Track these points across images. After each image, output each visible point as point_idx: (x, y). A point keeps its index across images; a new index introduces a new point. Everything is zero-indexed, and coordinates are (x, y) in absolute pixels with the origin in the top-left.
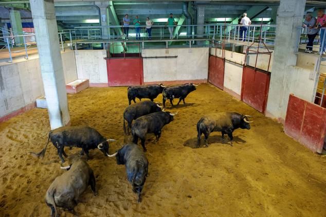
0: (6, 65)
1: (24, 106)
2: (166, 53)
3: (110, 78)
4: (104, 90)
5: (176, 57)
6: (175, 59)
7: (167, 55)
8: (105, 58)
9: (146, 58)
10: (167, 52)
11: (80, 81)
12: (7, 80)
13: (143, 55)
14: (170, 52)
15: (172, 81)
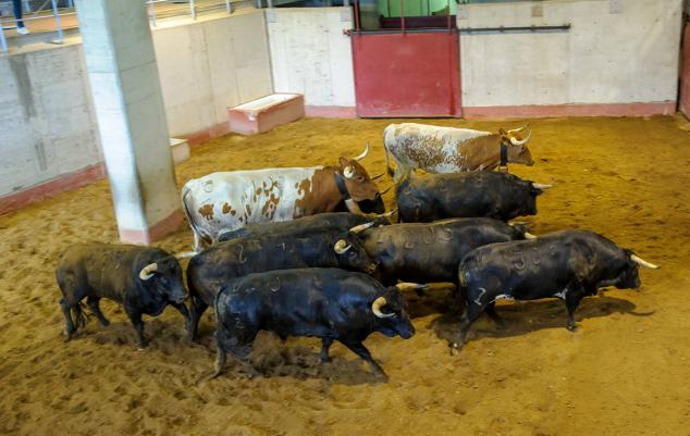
0: (42, 52)
1: (93, 163)
2: (534, 15)
3: (364, 91)
4: (342, 126)
5: (566, 28)
6: (562, 35)
7: (538, 22)
8: (348, 33)
9: (469, 31)
10: (537, 13)
11: (278, 99)
12: (44, 90)
13: (461, 24)
14: (545, 12)
15: (551, 107)
